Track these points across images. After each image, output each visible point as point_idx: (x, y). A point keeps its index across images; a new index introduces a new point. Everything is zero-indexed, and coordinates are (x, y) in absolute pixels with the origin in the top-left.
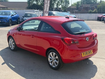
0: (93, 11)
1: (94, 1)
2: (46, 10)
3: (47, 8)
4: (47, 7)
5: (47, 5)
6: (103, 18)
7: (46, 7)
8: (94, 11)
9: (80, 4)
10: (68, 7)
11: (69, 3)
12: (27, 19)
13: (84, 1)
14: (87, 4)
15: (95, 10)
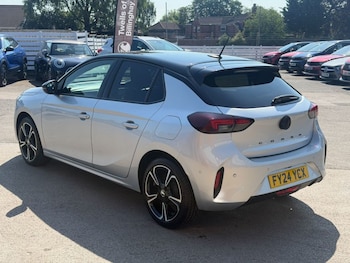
0: (233, 40)
1: (233, 8)
2: (125, 32)
3: (125, 25)
4: (127, 21)
5: (127, 15)
6: (283, 58)
7: (123, 22)
8: (236, 38)
9: (189, 14)
10: (152, 24)
11: (153, 13)
12: (61, 60)
13: (201, 8)
14: (212, 15)
15: (237, 34)
